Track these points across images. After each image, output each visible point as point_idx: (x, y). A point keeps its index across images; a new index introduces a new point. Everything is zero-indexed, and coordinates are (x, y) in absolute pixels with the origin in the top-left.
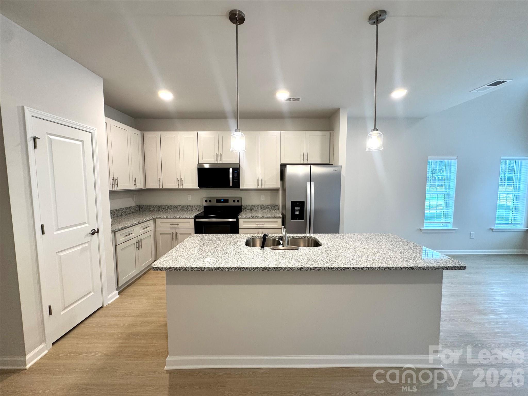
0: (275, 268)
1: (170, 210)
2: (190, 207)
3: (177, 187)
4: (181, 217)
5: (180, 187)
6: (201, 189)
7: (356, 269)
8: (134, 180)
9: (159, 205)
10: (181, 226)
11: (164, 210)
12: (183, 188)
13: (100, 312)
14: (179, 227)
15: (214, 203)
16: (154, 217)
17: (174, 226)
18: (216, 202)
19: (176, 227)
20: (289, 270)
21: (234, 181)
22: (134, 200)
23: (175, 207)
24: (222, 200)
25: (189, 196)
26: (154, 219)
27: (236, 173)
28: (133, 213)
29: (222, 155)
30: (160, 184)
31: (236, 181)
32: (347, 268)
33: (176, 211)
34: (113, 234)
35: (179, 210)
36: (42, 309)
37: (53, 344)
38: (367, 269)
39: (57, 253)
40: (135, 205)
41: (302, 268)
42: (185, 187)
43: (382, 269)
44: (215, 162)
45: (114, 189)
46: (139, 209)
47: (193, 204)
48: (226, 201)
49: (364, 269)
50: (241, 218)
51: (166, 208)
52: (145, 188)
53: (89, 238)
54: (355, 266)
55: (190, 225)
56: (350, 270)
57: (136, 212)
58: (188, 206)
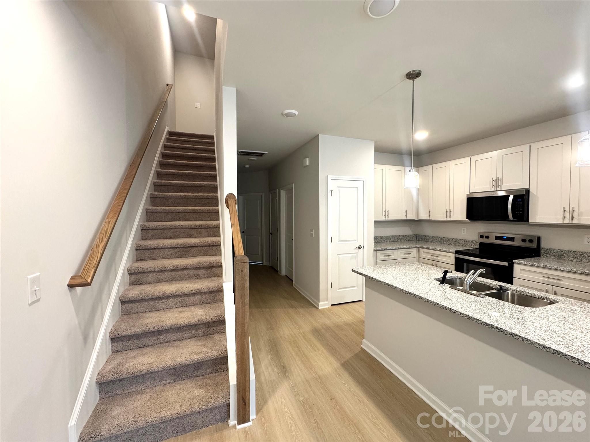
0: (414, 295)
1: (443, 243)
2: (463, 242)
3: (446, 219)
4: (441, 250)
5: (449, 219)
6: (472, 222)
7: (502, 331)
8: (406, 212)
9: (433, 236)
10: (441, 259)
11: (437, 242)
12: (452, 220)
13: (359, 302)
14: (439, 260)
15: (492, 240)
16: (418, 246)
17: (435, 258)
18: (496, 239)
19: (436, 259)
20: (426, 302)
21: (517, 212)
22: (411, 230)
23: (448, 240)
24: (504, 237)
25: (464, 230)
26: (419, 248)
27: (520, 201)
28: (408, 241)
29: (501, 179)
30: (429, 216)
31: (520, 213)
32: (489, 325)
33: (448, 244)
34: (375, 252)
35: (451, 243)
36: (328, 282)
37: (332, 305)
38: (520, 339)
39: (338, 254)
40: (412, 234)
41: (437, 304)
42: (453, 219)
43: (548, 350)
44: (491, 189)
45: (385, 219)
46: (417, 239)
47: (468, 239)
48: (512, 239)
49: (515, 337)
50: (517, 263)
51: (439, 240)
52: (417, 218)
53: (357, 250)
54: (501, 328)
55: (450, 259)
56: (493, 329)
57: (412, 240)
58: (461, 240)
